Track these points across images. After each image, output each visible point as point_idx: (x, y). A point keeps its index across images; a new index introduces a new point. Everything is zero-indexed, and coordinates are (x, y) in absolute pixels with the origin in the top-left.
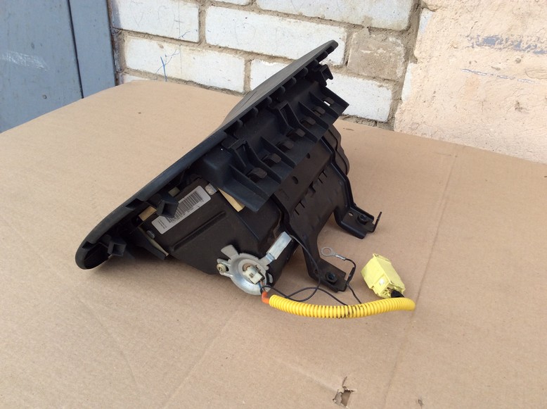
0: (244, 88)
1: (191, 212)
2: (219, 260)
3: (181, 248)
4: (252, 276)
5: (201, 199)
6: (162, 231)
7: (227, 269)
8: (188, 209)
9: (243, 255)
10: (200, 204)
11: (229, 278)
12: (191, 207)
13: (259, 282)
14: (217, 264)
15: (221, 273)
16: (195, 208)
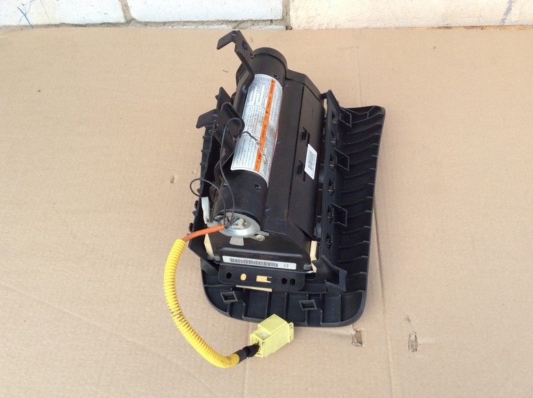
0: (125, 17)
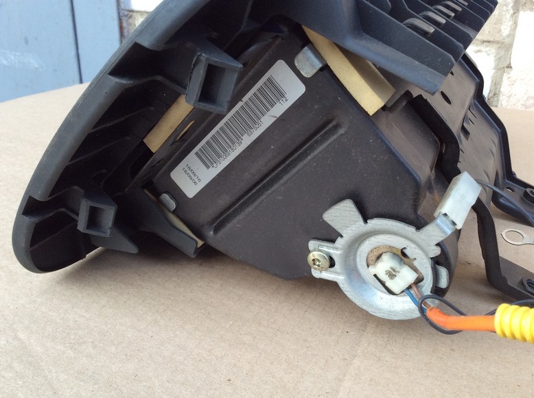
1: (257, 133)
2: (312, 244)
3: (229, 226)
4: (392, 274)
5: (281, 95)
6: (191, 190)
7: (332, 264)
8: (248, 128)
9: (375, 223)
10: (279, 109)
11: (333, 286)
12: (256, 122)
13: (410, 287)
14: (309, 252)
15: (316, 274)
16: (267, 121)
